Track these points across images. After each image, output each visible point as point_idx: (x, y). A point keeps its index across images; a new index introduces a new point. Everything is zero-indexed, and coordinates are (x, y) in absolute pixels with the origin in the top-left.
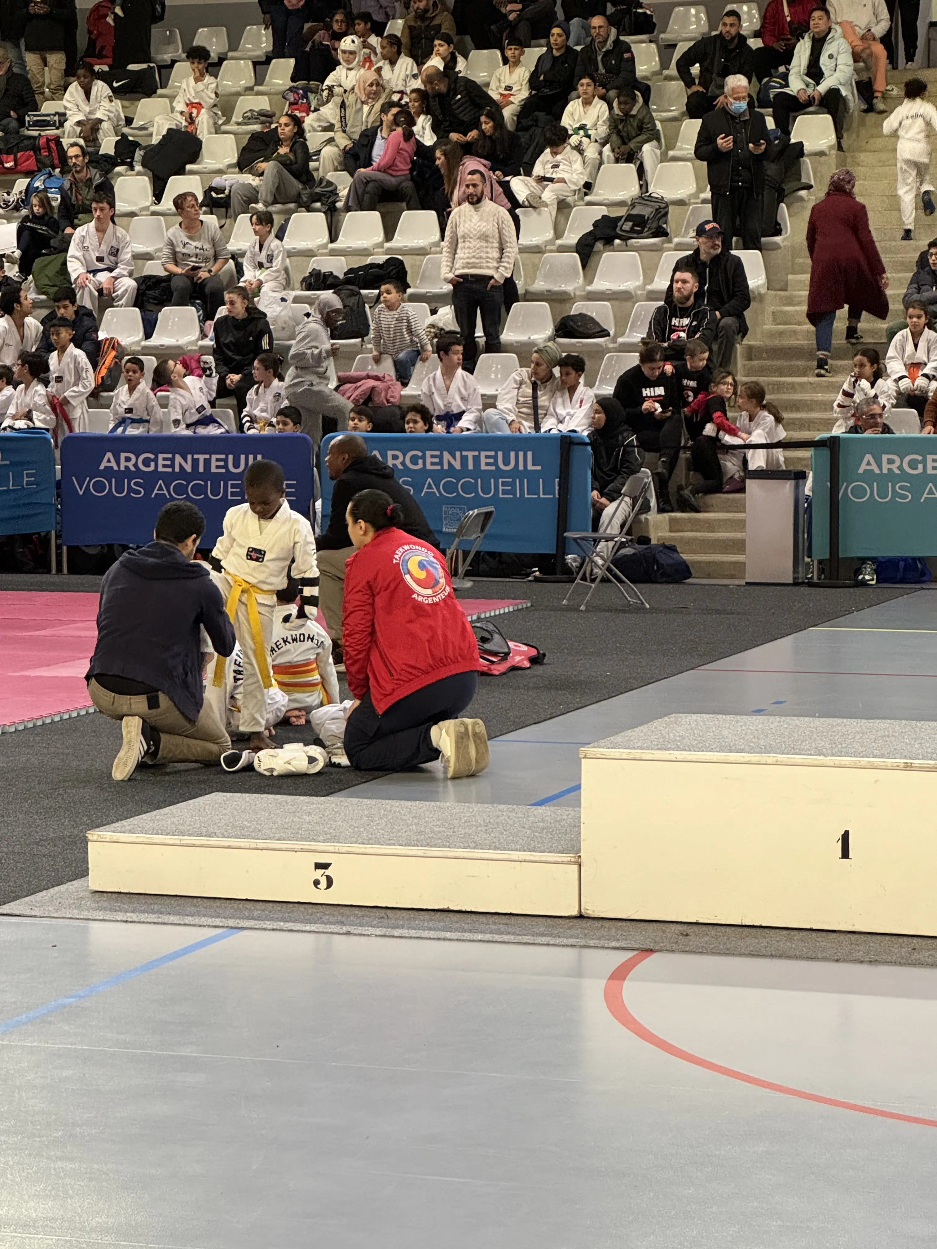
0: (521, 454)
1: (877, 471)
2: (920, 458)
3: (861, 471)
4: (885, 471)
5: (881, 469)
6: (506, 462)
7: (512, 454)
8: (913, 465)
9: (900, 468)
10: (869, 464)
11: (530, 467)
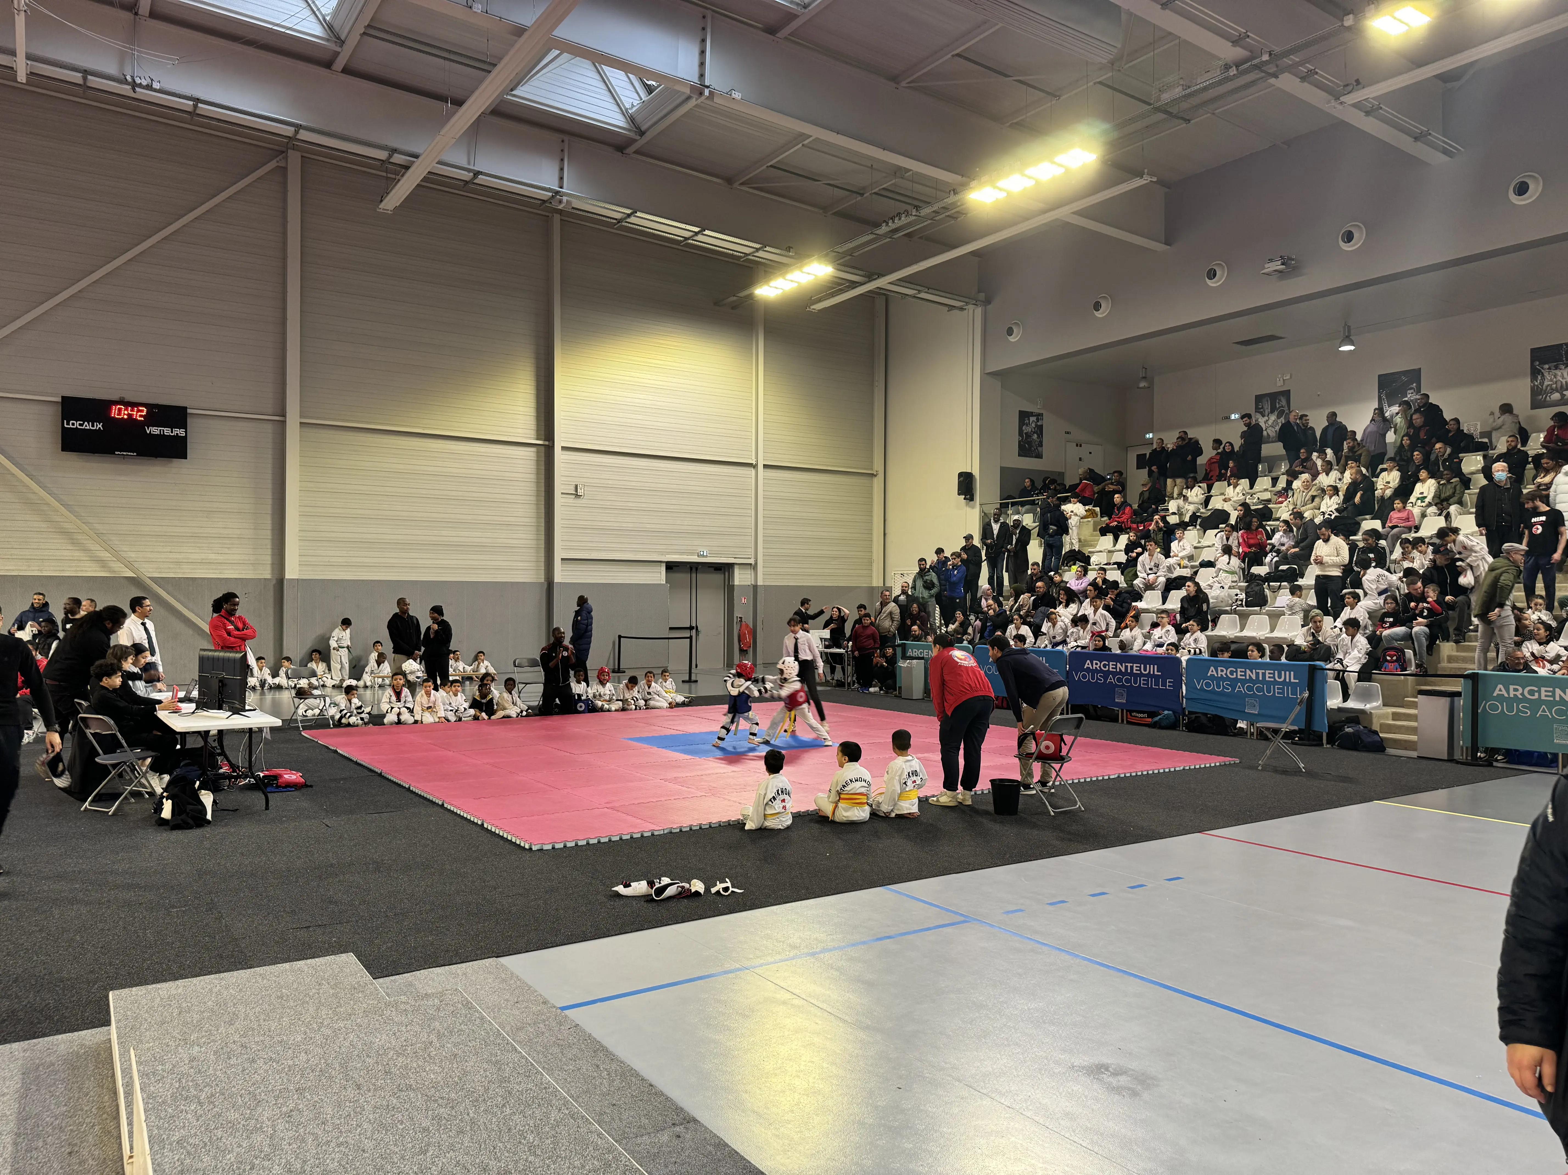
0: (1287, 673)
1: (1506, 695)
2: (1536, 689)
3: (1495, 694)
4: (1512, 696)
5: (1509, 694)
6: (1280, 677)
7: (1283, 672)
8: (1531, 693)
9: (1522, 694)
10: (1500, 690)
11: (1292, 680)
